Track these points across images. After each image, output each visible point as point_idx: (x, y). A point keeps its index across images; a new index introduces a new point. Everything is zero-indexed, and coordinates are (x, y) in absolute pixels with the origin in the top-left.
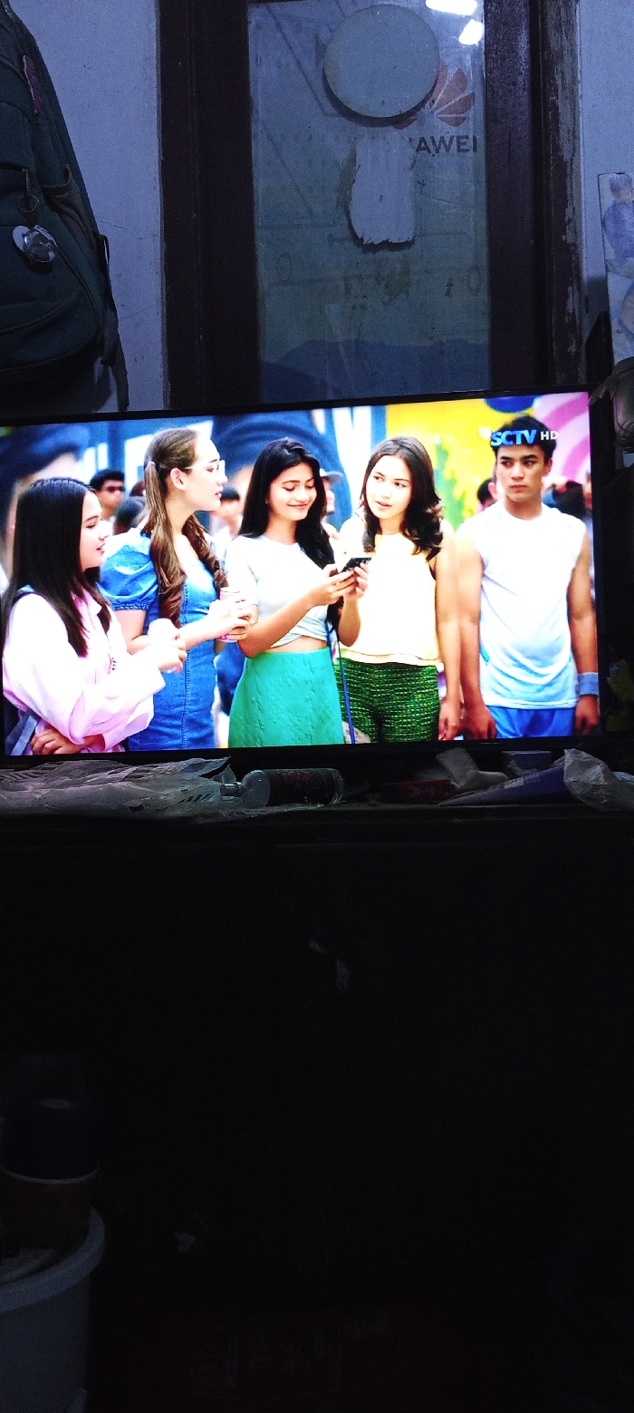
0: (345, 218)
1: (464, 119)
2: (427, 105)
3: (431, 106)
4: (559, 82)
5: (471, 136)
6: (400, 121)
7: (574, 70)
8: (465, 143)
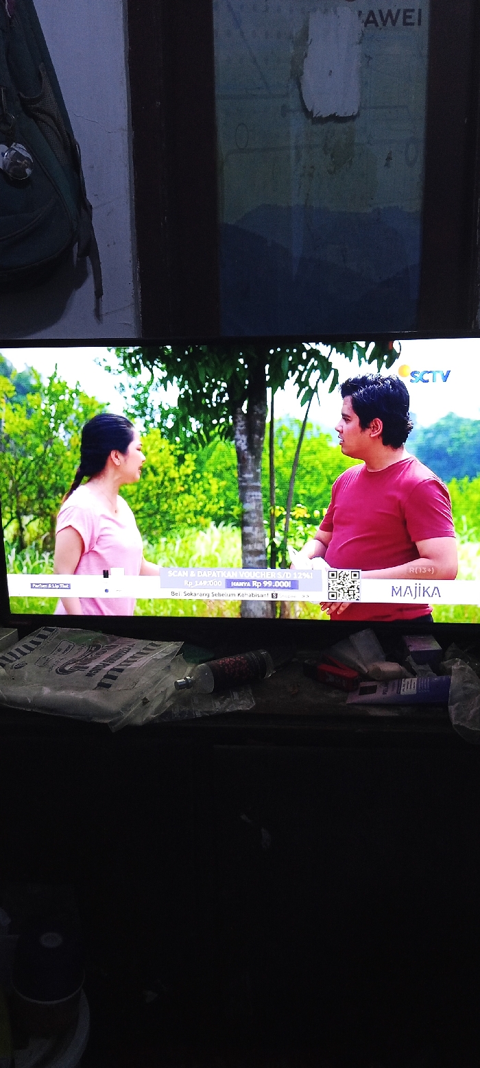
0: (297, 90)
5: (417, 11)
8: (410, 17)
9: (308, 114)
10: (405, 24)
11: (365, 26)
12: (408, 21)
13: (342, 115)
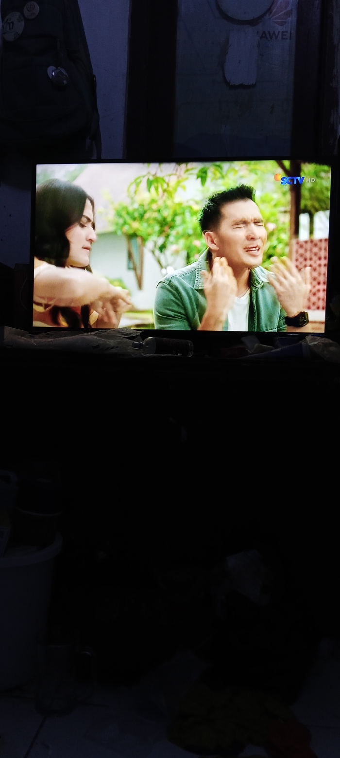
0: (221, 71)
1: (286, 22)
2: (268, 15)
4: (334, 4)
5: (289, 31)
6: (253, 22)
8: (285, 35)
9: (227, 83)
10: (282, 38)
11: (261, 38)
13: (246, 84)
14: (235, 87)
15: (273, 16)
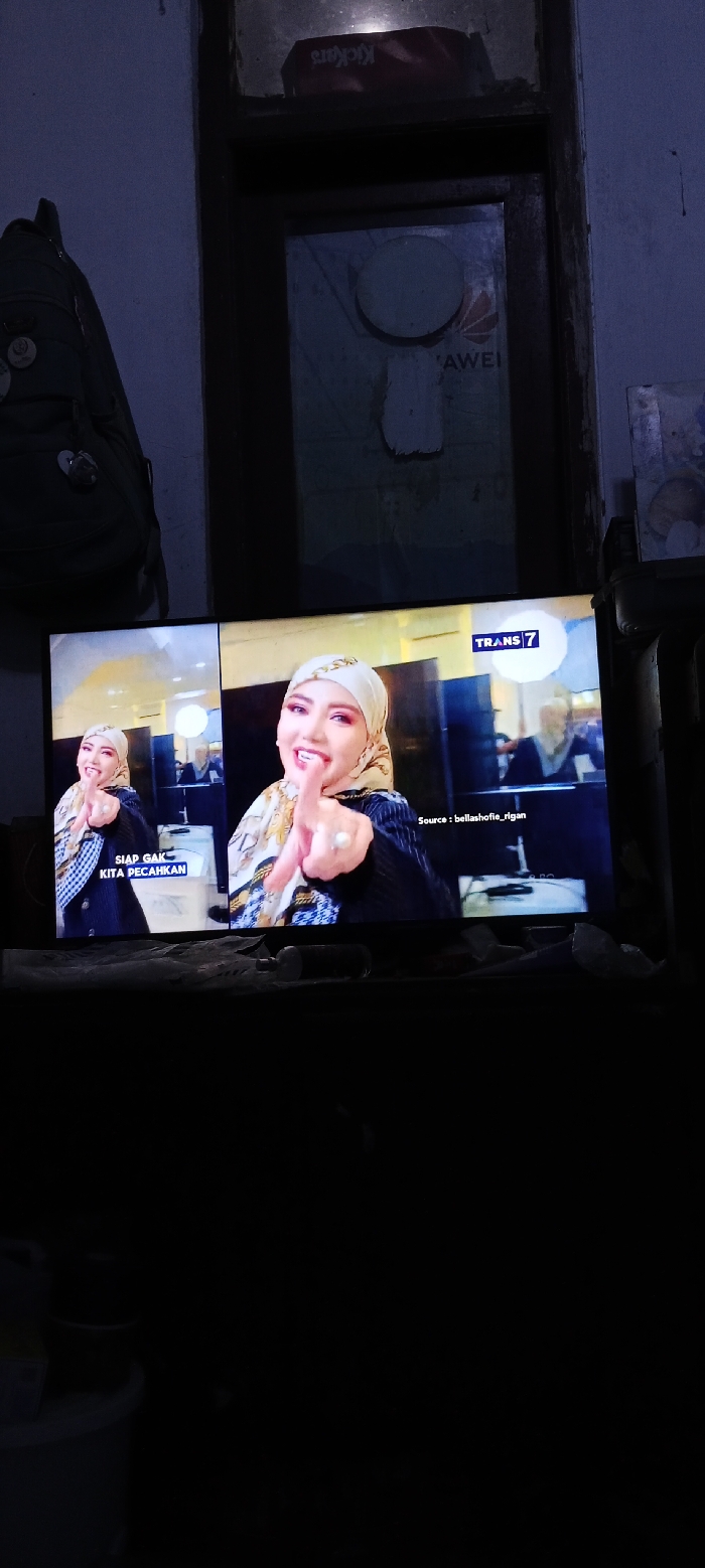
0: (377, 430)
1: (489, 336)
2: (454, 324)
3: (457, 325)
4: (573, 303)
5: (495, 353)
6: (428, 340)
7: (587, 292)
8: (489, 359)
9: (390, 452)
10: (484, 365)
11: (445, 367)
12: (487, 363)
13: (424, 450)
14: (404, 458)
15: (463, 328)
